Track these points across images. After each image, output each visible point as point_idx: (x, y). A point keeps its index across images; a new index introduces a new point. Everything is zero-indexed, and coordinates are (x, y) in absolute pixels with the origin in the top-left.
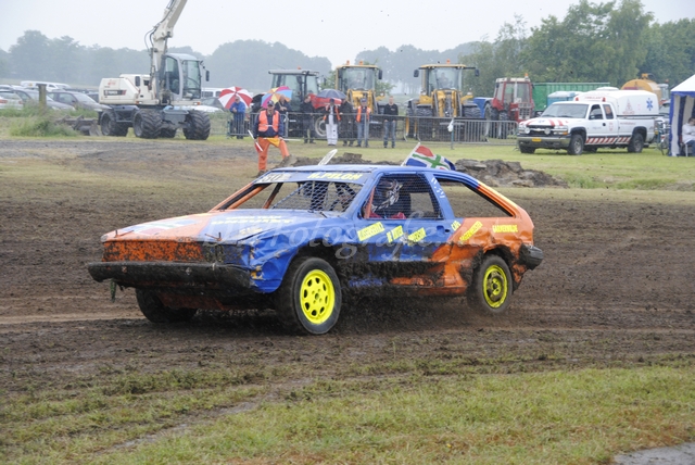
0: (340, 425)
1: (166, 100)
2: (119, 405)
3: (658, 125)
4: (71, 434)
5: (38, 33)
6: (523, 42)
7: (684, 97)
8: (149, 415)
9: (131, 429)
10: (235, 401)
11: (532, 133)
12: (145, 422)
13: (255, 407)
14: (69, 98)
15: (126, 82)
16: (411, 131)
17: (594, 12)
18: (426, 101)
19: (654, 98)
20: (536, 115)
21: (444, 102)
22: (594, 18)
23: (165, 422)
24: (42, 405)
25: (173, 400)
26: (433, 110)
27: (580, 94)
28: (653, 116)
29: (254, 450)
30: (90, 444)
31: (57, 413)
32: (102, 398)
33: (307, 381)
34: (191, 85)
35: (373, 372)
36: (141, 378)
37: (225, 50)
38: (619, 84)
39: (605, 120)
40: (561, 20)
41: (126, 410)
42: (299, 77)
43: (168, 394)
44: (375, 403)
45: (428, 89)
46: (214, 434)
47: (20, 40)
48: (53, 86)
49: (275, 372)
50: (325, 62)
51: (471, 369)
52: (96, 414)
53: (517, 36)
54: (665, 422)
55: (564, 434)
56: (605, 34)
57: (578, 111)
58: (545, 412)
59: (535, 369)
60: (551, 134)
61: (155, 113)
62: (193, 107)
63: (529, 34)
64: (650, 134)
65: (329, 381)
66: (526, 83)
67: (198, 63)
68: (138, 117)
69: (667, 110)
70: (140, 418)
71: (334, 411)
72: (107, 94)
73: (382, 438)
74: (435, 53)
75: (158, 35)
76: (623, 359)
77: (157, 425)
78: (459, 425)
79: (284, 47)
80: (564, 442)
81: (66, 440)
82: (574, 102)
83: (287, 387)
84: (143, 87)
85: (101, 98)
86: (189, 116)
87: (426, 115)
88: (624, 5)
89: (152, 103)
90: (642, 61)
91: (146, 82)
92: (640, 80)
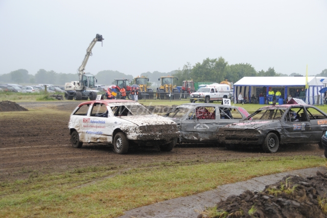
0: (139, 180)
1: (84, 88)
2: (75, 176)
3: (230, 94)
4: (62, 184)
5: (43, 70)
6: (190, 70)
7: (237, 86)
8: (84, 179)
9: (79, 183)
10: (109, 175)
11: (194, 97)
12: (83, 181)
13: (114, 176)
14: (53, 89)
15: (72, 84)
16: (158, 97)
17: (211, 61)
18: (162, 88)
19: (229, 86)
20: (195, 92)
21: (168, 88)
22: (211, 63)
23: (88, 181)
24: (53, 177)
25: (91, 174)
26: (165, 91)
27: (207, 85)
28: (229, 92)
29: (115, 187)
30: (67, 187)
31: (57, 179)
32: (70, 174)
33: (129, 169)
34: (92, 84)
35: (149, 166)
36: (81, 169)
37: (100, 73)
38: (219, 82)
39: (215, 93)
40: (201, 64)
41: (77, 178)
42: (123, 81)
43: (89, 173)
44: (150, 174)
45: (163, 84)
46: (103, 184)
47: (38, 72)
48: (49, 85)
49: (120, 167)
50: (131, 76)
51: (177, 164)
52: (69, 179)
53: (189, 68)
54: (231, 177)
55: (204, 181)
56: (214, 68)
57: (208, 90)
58: (198, 175)
59: (196, 164)
60: (200, 97)
61: (80, 93)
62: (92, 91)
63: (192, 68)
64: (228, 97)
65: (136, 168)
66: (192, 82)
67: (94, 77)
68: (75, 94)
69: (233, 90)
70: (81, 179)
71: (138, 177)
72: (67, 87)
73: (152, 183)
74: (164, 73)
75: (81, 69)
76: (220, 160)
77: (86, 182)
78: (174, 179)
79: (118, 72)
80: (204, 183)
81: (61, 186)
82: (206, 88)
83: (124, 171)
84: (77, 86)
85: (65, 89)
86: (91, 93)
87: (162, 92)
88: (219, 60)
89: (80, 90)
90: (226, 76)
91: (78, 84)
92: (225, 82)
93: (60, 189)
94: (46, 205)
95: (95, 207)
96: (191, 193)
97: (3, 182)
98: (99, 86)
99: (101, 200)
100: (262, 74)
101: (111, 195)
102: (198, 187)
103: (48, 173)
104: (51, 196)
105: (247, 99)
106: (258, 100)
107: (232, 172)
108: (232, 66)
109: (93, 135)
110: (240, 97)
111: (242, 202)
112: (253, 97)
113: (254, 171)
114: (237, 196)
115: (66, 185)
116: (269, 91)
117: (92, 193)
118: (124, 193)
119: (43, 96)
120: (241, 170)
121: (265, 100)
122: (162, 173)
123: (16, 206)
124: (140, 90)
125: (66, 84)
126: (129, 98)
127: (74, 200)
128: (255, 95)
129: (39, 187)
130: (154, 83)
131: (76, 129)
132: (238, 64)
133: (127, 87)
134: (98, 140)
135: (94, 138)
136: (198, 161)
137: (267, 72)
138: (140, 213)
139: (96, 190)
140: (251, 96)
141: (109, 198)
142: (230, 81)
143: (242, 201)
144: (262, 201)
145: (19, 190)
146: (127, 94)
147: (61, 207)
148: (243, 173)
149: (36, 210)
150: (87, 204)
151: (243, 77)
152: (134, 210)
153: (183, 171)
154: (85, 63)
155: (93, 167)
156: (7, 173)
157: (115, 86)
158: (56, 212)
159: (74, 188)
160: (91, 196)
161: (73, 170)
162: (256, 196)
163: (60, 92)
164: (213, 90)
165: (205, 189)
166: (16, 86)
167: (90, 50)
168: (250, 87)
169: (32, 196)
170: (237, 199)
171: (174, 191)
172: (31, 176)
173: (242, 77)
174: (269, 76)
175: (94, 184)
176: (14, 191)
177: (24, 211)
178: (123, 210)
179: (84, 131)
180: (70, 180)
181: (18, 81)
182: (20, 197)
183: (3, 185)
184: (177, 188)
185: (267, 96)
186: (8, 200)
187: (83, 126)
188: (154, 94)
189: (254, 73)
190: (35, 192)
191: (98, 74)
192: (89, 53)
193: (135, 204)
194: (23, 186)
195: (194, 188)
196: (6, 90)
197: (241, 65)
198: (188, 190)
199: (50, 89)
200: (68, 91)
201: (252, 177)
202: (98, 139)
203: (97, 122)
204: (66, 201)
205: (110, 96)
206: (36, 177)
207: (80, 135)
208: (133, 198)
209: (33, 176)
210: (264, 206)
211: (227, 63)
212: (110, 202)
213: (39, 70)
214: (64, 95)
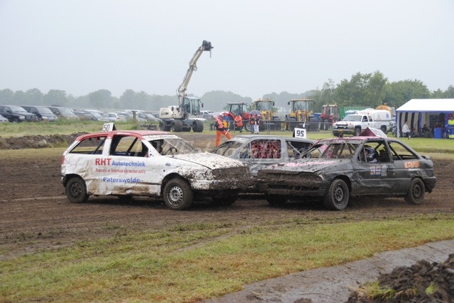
0: (263, 243)
1: (185, 116)
2: (175, 235)
3: (391, 124)
4: (158, 245)
5: (131, 90)
6: (333, 90)
7: (401, 113)
8: (187, 239)
9: (181, 244)
10: (221, 234)
12: (186, 242)
13: (229, 236)
14: (144, 116)
15: (169, 110)
16: (287, 127)
17: (363, 78)
18: (293, 115)
19: (389, 113)
20: (340, 120)
21: (301, 115)
22: (363, 80)
23: (194, 242)
24: (146, 235)
25: (197, 233)
26: (297, 119)
27: (358, 111)
28: (389, 121)
29: (230, 252)
30: (166, 249)
31: (152, 238)
32: (168, 233)
33: (249, 227)
34: (196, 109)
35: (276, 223)
36: (183, 225)
37: (207, 94)
38: (375, 107)
39: (369, 122)
40: (349, 81)
41: (178, 237)
42: (239, 105)
43: (194, 231)
44: (277, 235)
45: (294, 110)
46: (214, 246)
47: (124, 93)
48: (138, 112)
49: (236, 223)
50: (250, 99)
51: (316, 222)
52: (167, 238)
53: (331, 87)
54: (394, 241)
55: (354, 246)
56: (368, 87)
57: (358, 118)
58: (346, 238)
59: (342, 222)
60: (347, 128)
61: (180, 121)
62: (196, 119)
63: (336, 87)
64: (388, 128)
65: (258, 227)
66: (335, 107)
67: (199, 100)
68: (174, 123)
69: (395, 118)
70: (184, 240)
71: (261, 238)
72: (162, 114)
73: (281, 248)
74: (296, 95)
75: (181, 90)
76: (378, 217)
77: (191, 243)
78: (312, 243)
79: (232, 93)
80: (354, 249)
81: (157, 248)
82: (356, 115)
83: (242, 230)
84: (176, 111)
85: (161, 116)
86: (195, 122)
87: (293, 120)
88: (375, 75)
89: (180, 117)
90: (384, 98)
91: (178, 109)
92: (383, 106)
93: (156, 253)
94: (138, 273)
95: (203, 278)
96: (336, 262)
97: (81, 241)
98: (205, 113)
99: (212, 269)
100: (438, 95)
101: (224, 261)
102: (347, 255)
103: (139, 230)
104: (144, 261)
105: (416, 131)
106: (433, 132)
107: (395, 235)
108: (393, 83)
109: (119, 184)
110: (406, 129)
111: (415, 277)
112: (425, 129)
113: (427, 233)
114: (408, 268)
115: (164, 247)
116: (449, 119)
117: (199, 258)
118: (243, 260)
119: (130, 126)
120: (409, 231)
121: (443, 131)
122: (294, 233)
123: (100, 273)
124: (262, 118)
125: (162, 109)
126: (246, 129)
127: (175, 267)
128: (428, 125)
129: (128, 248)
130: (281, 108)
131: (80, 174)
132: (403, 80)
133: (244, 114)
134: (128, 192)
135: (121, 189)
136: (345, 218)
137: (446, 93)
138: (265, 288)
139: (204, 255)
140: (422, 126)
141: (221, 266)
142: (390, 106)
143: (416, 275)
144: (445, 275)
145: (102, 252)
146: (245, 124)
147: (158, 276)
148: (411, 235)
149: (125, 279)
150: (193, 273)
151: (410, 99)
152: (257, 284)
153: (324, 232)
154: (187, 80)
155: (199, 223)
156: (87, 229)
157: (228, 112)
158: (152, 283)
159: (175, 252)
160: (197, 263)
161: (173, 227)
162: (435, 268)
163: (153, 120)
164: (365, 117)
165: (356, 257)
166: (95, 113)
167: (195, 63)
168: (420, 113)
169: (120, 260)
170: (407, 271)
171: (313, 259)
172: (118, 233)
173: (408, 100)
174: (449, 98)
175: (202, 247)
176: (96, 253)
177: (110, 280)
178: (242, 283)
179: (97, 178)
180: (169, 241)
181: (98, 106)
182: (105, 262)
183: (82, 244)
184: (316, 255)
185: (446, 126)
186: (90, 265)
187: (94, 170)
188: (282, 124)
189: (426, 93)
190: (123, 255)
191: (204, 96)
192: (192, 68)
193: (258, 275)
194: (107, 248)
195: (341, 256)
196: (82, 117)
197: (407, 83)
198: (333, 258)
199: (140, 116)
200: (164, 119)
201: (426, 242)
202: (128, 189)
203: (126, 164)
204: (164, 269)
205: (221, 127)
206: (125, 235)
207: (88, 184)
208: (255, 267)
209: (121, 233)
210: (449, 283)
211: (386, 80)
212: (224, 271)
213: (125, 91)
214: (158, 125)
